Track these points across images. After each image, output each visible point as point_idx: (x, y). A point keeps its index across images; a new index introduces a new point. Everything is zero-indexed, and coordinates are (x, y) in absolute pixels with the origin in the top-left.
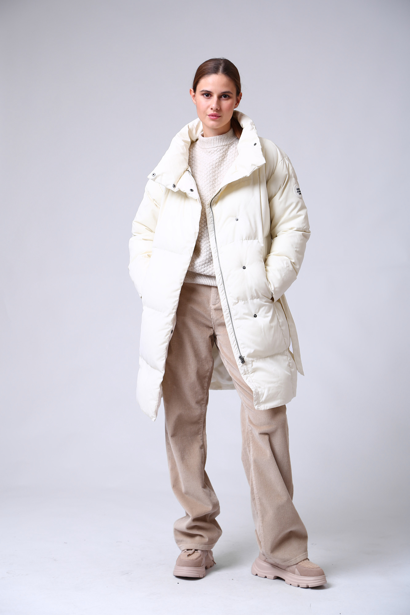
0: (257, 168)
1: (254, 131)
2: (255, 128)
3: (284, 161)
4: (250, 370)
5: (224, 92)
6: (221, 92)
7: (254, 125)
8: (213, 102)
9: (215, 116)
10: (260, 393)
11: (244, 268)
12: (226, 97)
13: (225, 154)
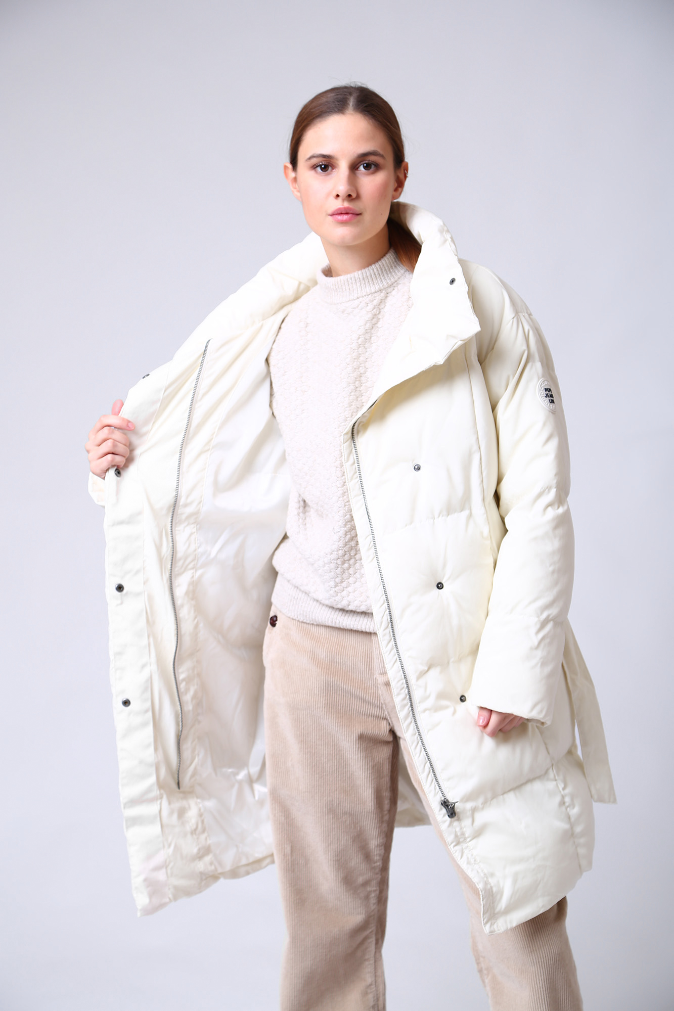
0: (460, 343)
1: (449, 247)
2: (450, 240)
3: (519, 321)
4: (468, 832)
5: (365, 155)
6: (356, 155)
7: (448, 231)
8: (339, 180)
9: (347, 213)
10: (494, 889)
11: (440, 586)
12: (371, 168)
13: (380, 312)
